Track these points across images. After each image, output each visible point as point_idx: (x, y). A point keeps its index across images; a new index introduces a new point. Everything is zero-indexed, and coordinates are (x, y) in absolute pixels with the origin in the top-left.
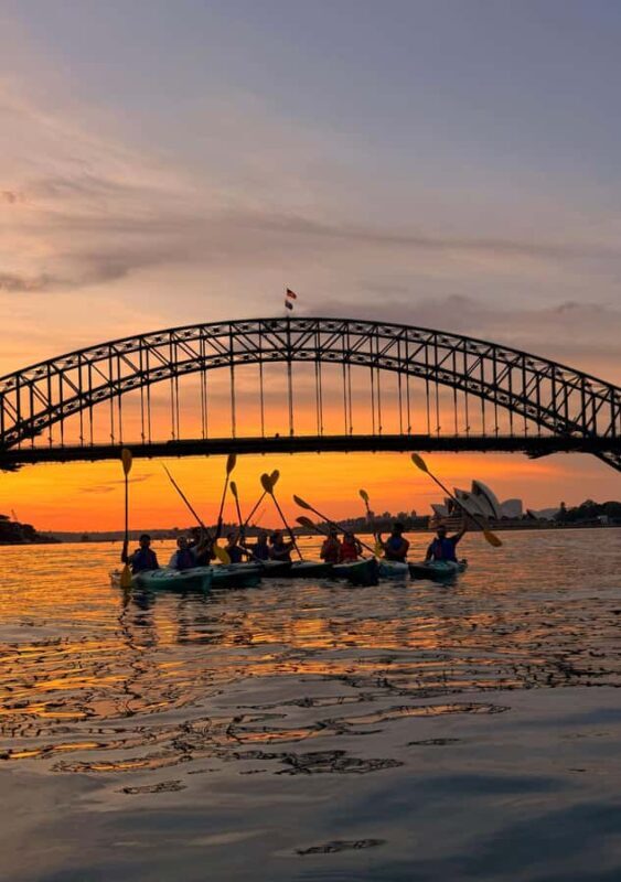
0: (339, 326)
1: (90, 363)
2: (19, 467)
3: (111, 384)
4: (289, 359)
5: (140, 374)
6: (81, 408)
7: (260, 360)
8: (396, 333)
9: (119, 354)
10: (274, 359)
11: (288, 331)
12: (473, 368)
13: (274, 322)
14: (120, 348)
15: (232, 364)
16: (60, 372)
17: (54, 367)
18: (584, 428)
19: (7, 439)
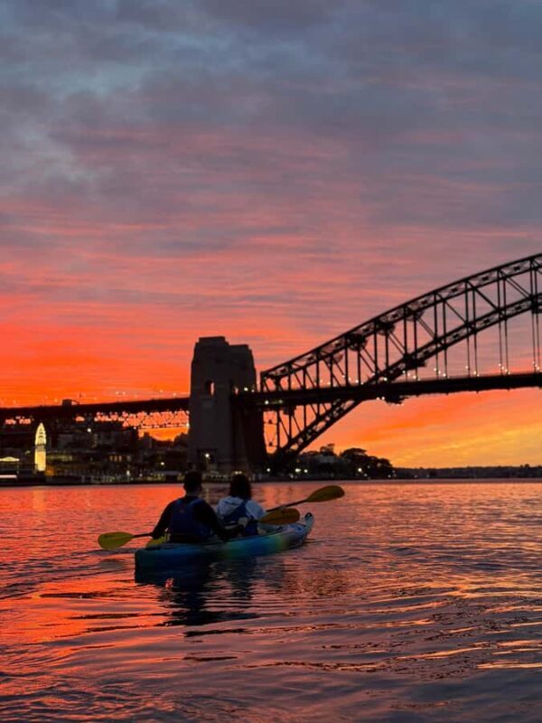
2: (403, 399)
6: (467, 336)
17: (440, 296)
19: (393, 371)
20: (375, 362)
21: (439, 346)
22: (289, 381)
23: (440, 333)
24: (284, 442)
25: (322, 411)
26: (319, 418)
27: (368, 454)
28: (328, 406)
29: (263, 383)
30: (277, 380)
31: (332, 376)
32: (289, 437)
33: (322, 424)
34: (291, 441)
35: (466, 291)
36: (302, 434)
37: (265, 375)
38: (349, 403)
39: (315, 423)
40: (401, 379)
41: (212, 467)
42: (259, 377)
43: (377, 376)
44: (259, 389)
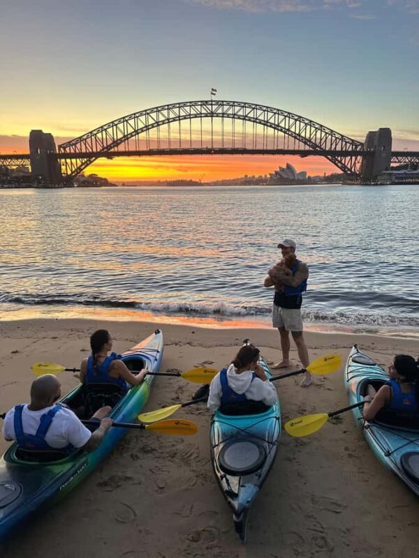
0: (231, 103)
1: (137, 117)
3: (146, 126)
4: (212, 117)
5: (157, 122)
6: (135, 135)
7: (201, 117)
8: (254, 106)
9: (148, 114)
10: (207, 116)
11: (212, 105)
12: (281, 121)
13: (206, 102)
14: (148, 112)
15: (190, 118)
16: (127, 121)
17: (125, 119)
18: (320, 147)
19: (109, 147)
20: (103, 143)
21: (126, 138)
22: (70, 149)
23: (126, 134)
24: (69, 172)
25: (84, 162)
26: (83, 164)
27: (99, 176)
28: (85, 160)
29: (59, 150)
30: (65, 149)
31: (86, 147)
32: (72, 170)
33: (84, 166)
34: (72, 172)
35: (134, 118)
36: (76, 170)
37: (60, 147)
38: (94, 158)
39: (81, 166)
40: (112, 150)
41: (43, 182)
42: (57, 148)
43: (103, 149)
44: (57, 152)
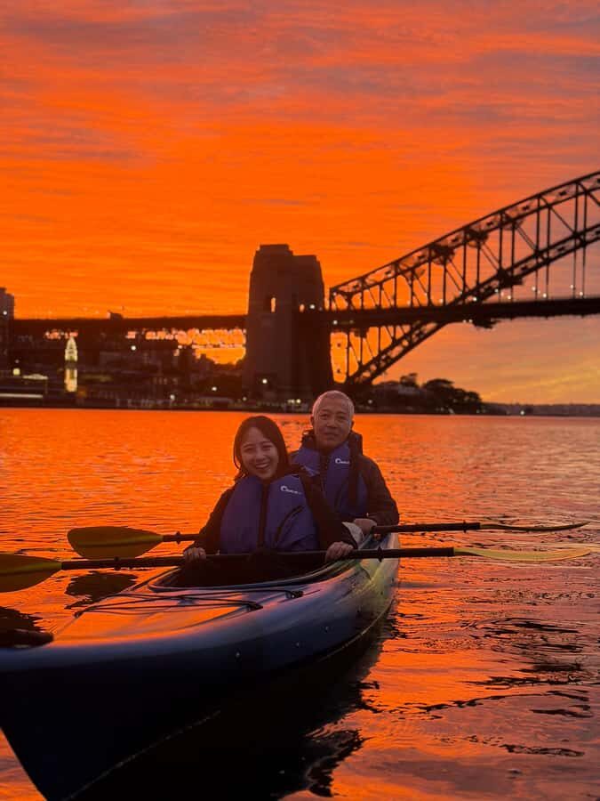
2: (494, 323)
6: (574, 250)
17: (545, 200)
19: (483, 290)
21: (540, 260)
22: (362, 298)
23: (543, 245)
24: (354, 369)
25: (399, 334)
26: (396, 342)
27: (456, 386)
28: (407, 328)
29: (332, 298)
30: (349, 296)
31: (413, 294)
32: (360, 363)
33: (398, 350)
34: (362, 368)
36: (375, 361)
37: (335, 290)
38: (431, 326)
39: (391, 348)
40: (493, 298)
41: (270, 394)
42: (327, 293)
43: (464, 295)
44: (327, 307)
